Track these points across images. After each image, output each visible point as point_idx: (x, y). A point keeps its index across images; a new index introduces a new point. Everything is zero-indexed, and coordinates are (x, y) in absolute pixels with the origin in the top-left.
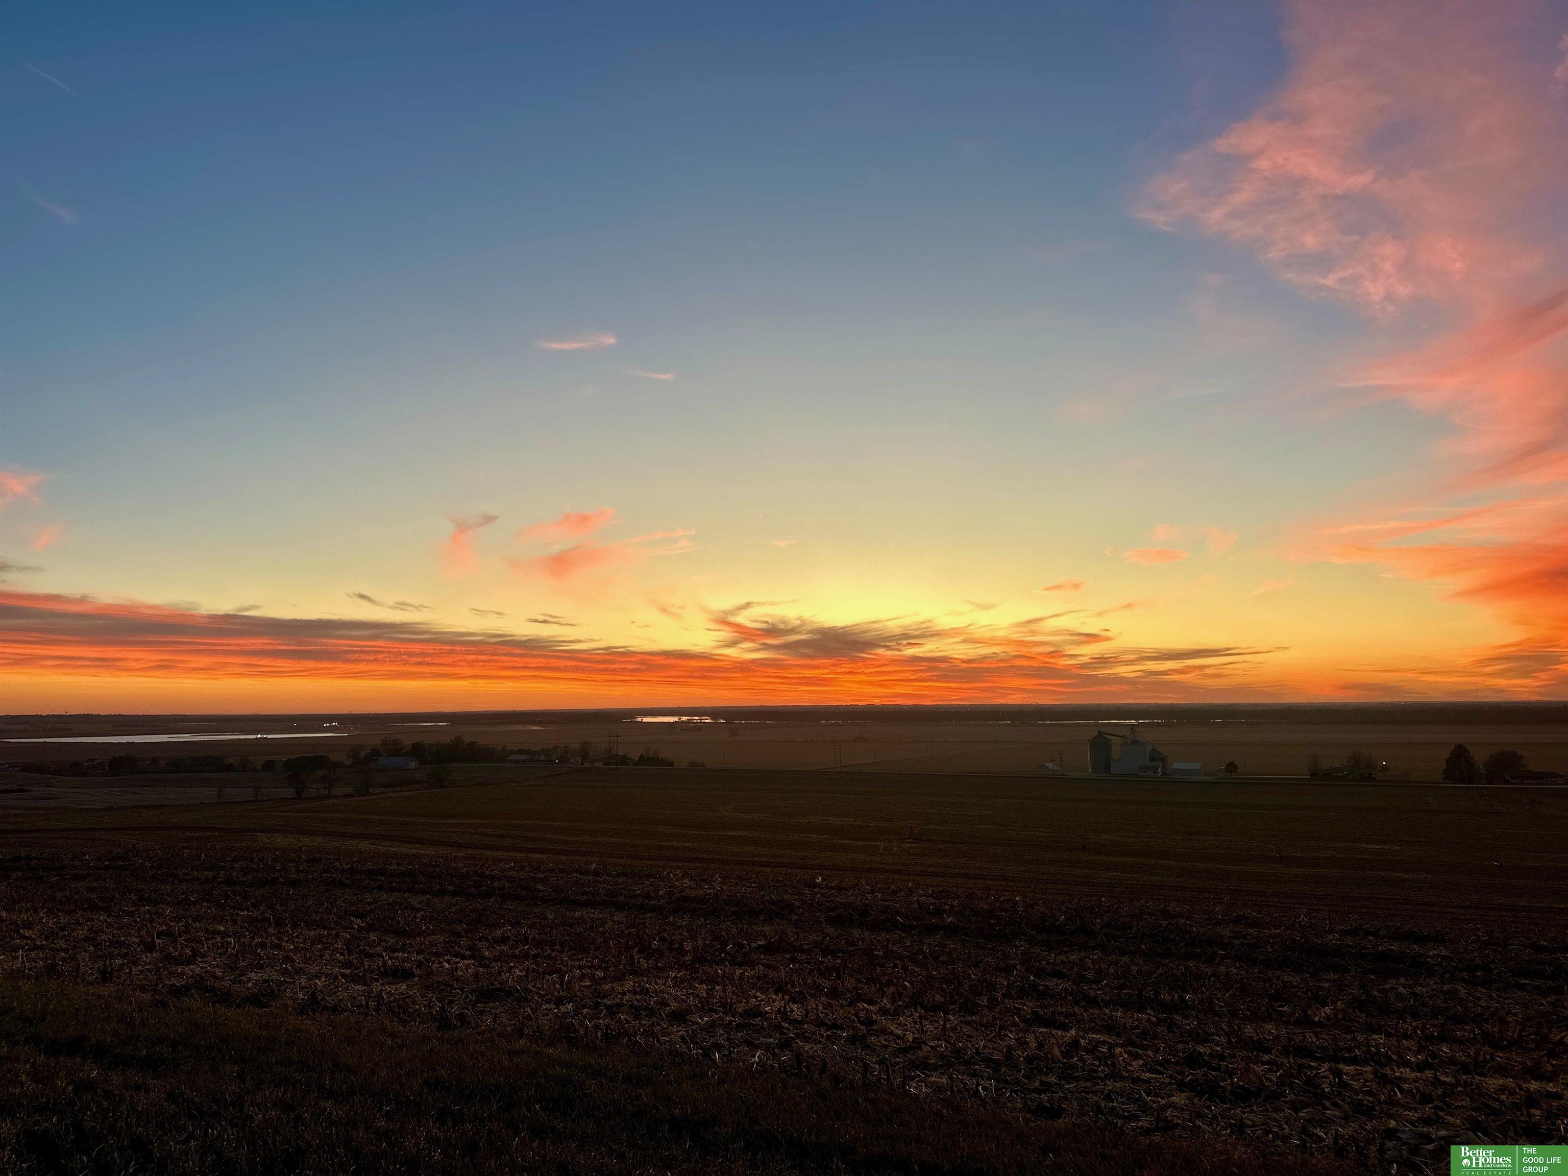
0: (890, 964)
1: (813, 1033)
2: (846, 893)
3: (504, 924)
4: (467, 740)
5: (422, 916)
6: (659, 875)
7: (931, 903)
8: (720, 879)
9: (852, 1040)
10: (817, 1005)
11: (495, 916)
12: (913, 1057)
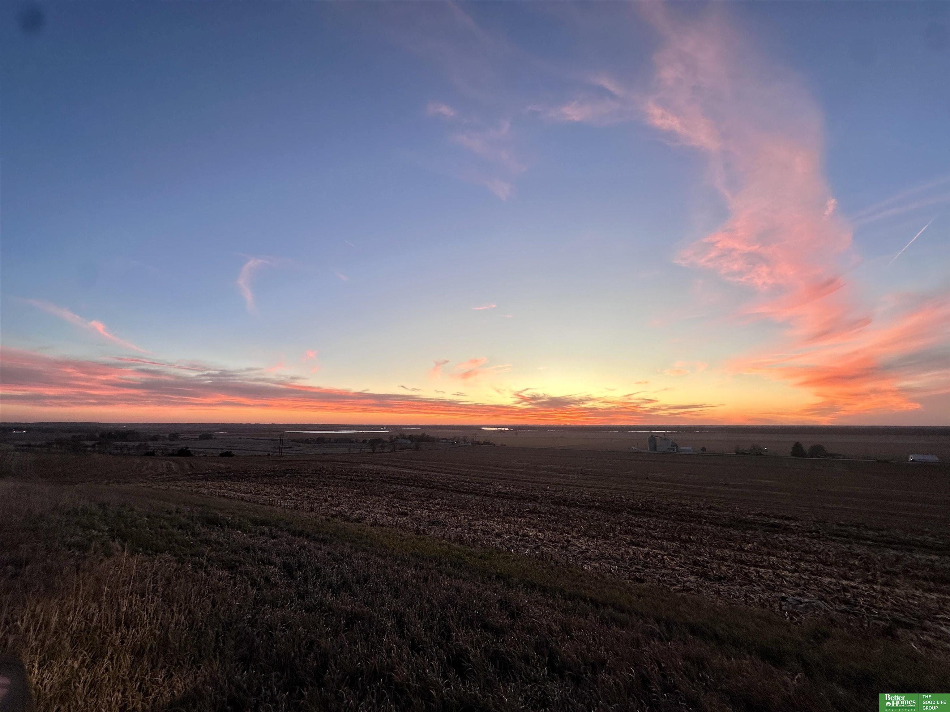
0: (575, 519)
1: (547, 544)
2: (558, 493)
3: (438, 498)
5: (412, 494)
6: (491, 484)
7: (590, 498)
8: (512, 486)
9: (562, 548)
10: (548, 534)
11: (435, 495)
12: (585, 555)
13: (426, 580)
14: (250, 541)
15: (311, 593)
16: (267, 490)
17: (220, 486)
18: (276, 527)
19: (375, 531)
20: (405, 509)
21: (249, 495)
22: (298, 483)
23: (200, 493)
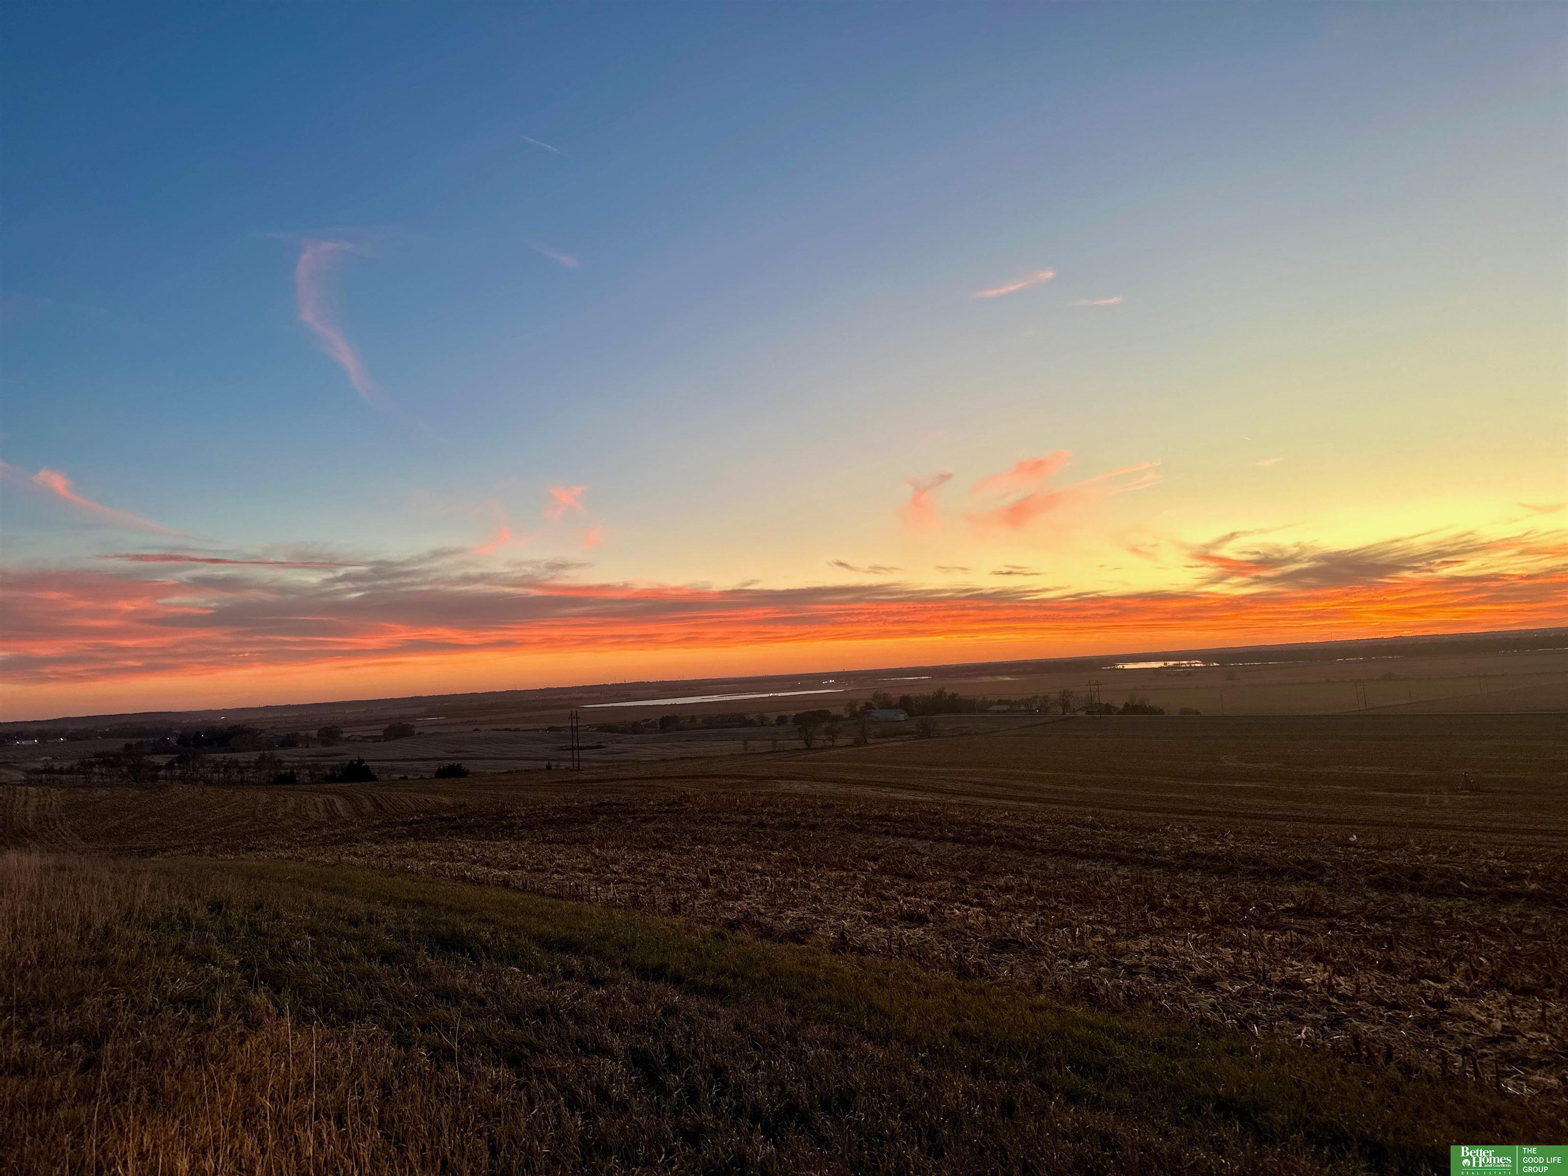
0: (1456, 935)
1: (1371, 1012)
2: (1390, 854)
3: (1006, 872)
4: (949, 692)
5: (928, 861)
6: (1162, 829)
7: (1505, 867)
8: (1232, 836)
9: (1422, 1024)
10: (1370, 979)
11: (996, 864)
12: (1505, 1050)
13: (1008, 1109)
14: (543, 993)
15: (711, 1132)
16: (560, 859)
17: (451, 854)
18: (598, 954)
19: (847, 965)
20: (918, 905)
21: (519, 873)
22: (631, 837)
23: (411, 871)
